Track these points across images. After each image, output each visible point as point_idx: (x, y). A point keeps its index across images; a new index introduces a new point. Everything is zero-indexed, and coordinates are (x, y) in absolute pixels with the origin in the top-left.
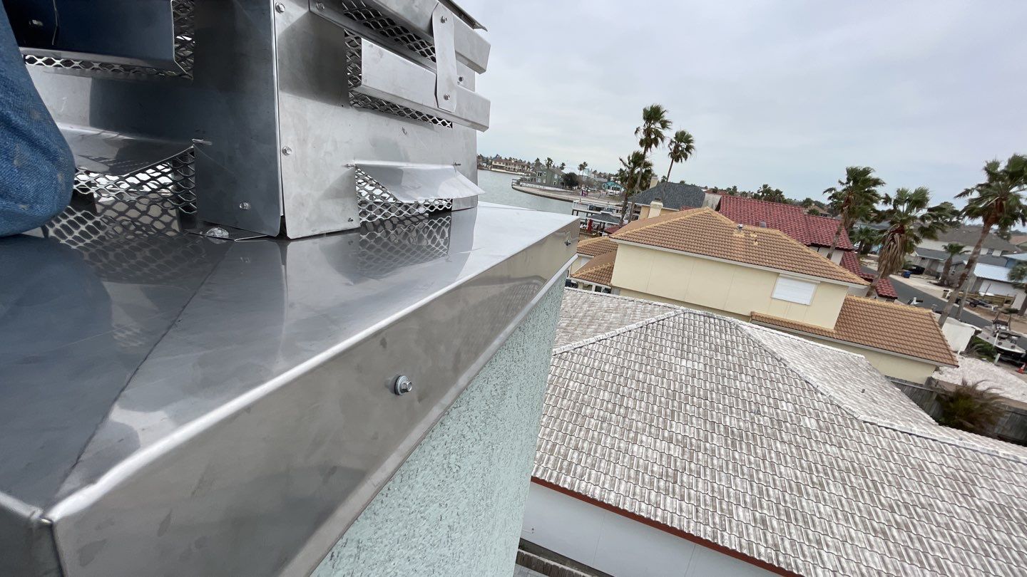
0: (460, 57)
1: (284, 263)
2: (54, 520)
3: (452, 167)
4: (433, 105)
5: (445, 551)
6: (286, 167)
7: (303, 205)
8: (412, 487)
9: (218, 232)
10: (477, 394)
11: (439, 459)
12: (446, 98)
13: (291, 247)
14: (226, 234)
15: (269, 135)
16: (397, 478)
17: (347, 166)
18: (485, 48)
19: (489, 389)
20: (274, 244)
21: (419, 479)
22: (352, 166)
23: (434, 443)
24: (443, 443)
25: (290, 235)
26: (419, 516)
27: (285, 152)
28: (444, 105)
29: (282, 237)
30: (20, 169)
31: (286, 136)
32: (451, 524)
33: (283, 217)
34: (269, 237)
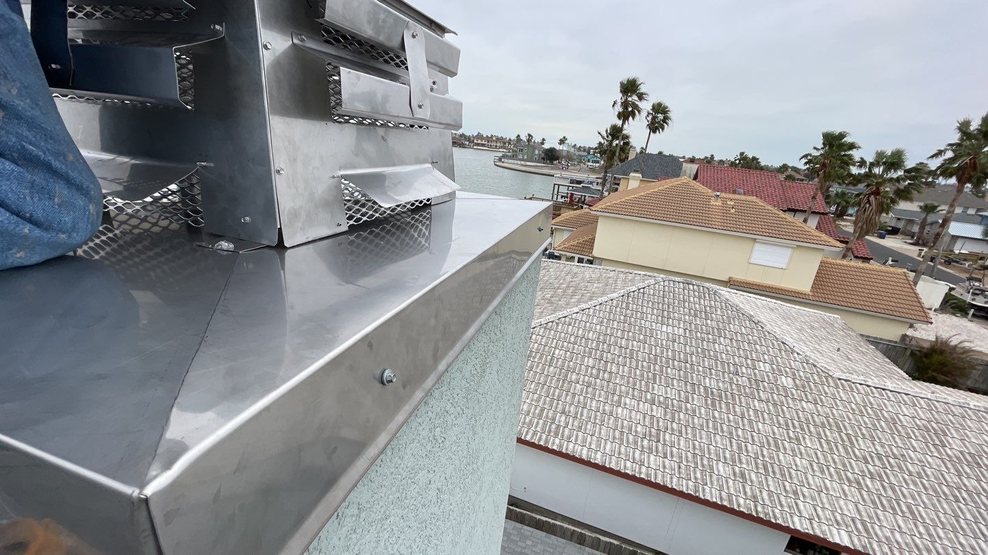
0: (432, 66)
1: (283, 268)
2: (148, 496)
3: (430, 165)
4: (408, 114)
5: (435, 510)
6: (281, 185)
7: (296, 217)
8: (402, 458)
9: (225, 245)
10: (458, 375)
11: (424, 433)
12: (420, 107)
13: (288, 253)
14: (231, 246)
15: (263, 158)
16: (389, 452)
17: (334, 177)
18: (454, 53)
19: (469, 369)
20: (273, 252)
21: (408, 451)
22: (338, 177)
23: (419, 420)
24: (428, 419)
25: (287, 244)
26: (410, 481)
27: (278, 172)
28: (419, 114)
29: (280, 246)
30: (59, 206)
31: (279, 159)
32: (440, 487)
33: (280, 229)
34: (269, 247)
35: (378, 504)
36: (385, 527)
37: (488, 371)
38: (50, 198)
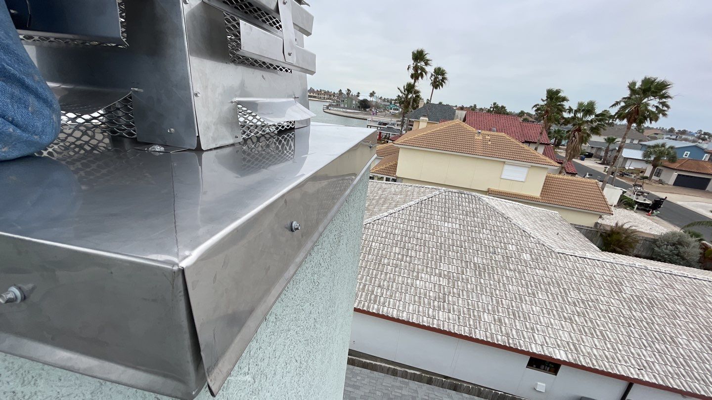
0: (296, 27)
1: (201, 165)
2: (184, 267)
3: (293, 99)
4: (282, 59)
5: (312, 333)
6: (198, 105)
7: (209, 128)
8: (298, 289)
9: (158, 148)
10: (326, 239)
11: (309, 275)
12: (290, 54)
13: (204, 155)
14: (162, 149)
15: (184, 85)
17: (232, 102)
18: (310, 18)
19: (332, 237)
20: (193, 154)
21: (300, 285)
22: (235, 102)
23: (307, 265)
24: (311, 266)
25: (203, 148)
26: (301, 308)
27: (196, 95)
28: (289, 59)
29: (199, 150)
30: (32, 113)
31: (196, 85)
32: (315, 318)
33: (198, 137)
34: (189, 150)
35: (285, 318)
36: (289, 336)
37: (341, 241)
38: (25, 107)
